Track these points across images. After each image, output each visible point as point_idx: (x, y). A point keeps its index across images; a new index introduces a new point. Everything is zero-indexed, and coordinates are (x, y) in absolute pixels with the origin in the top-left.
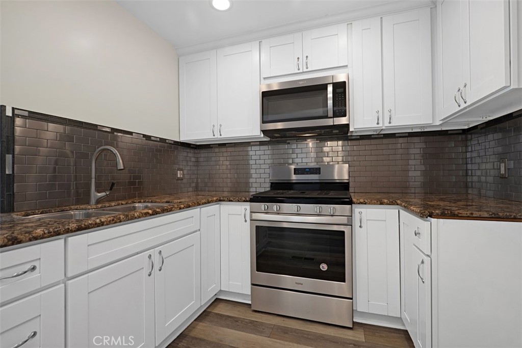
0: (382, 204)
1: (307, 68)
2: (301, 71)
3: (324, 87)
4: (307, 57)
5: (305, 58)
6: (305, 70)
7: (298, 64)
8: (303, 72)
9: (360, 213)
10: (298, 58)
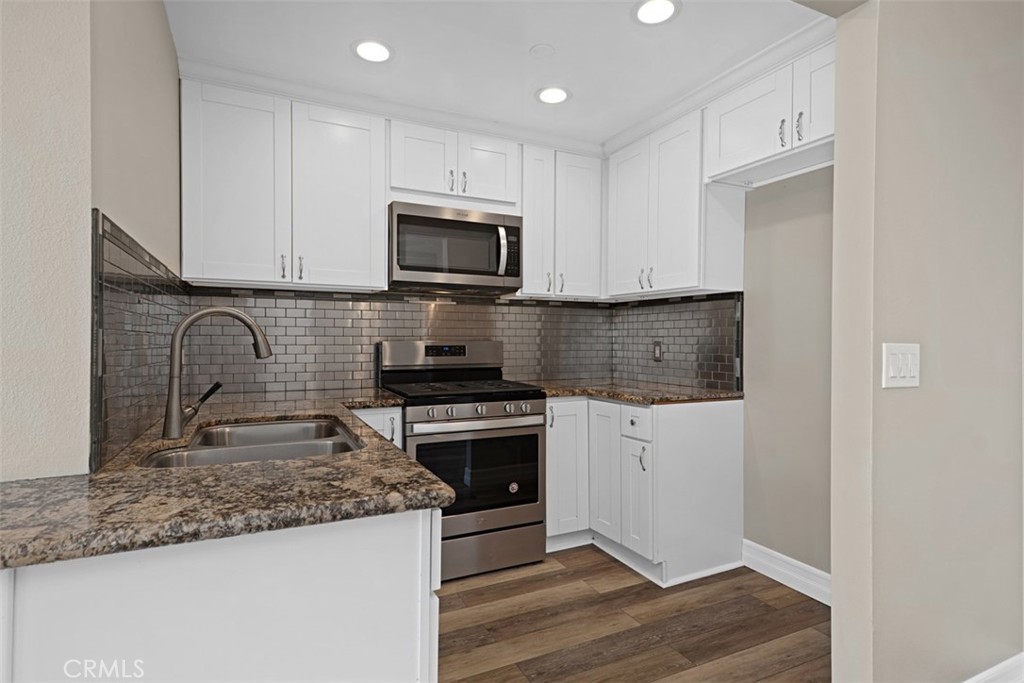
0: (574, 394)
1: (464, 191)
2: (454, 193)
3: (494, 229)
4: (464, 174)
5: (461, 176)
6: (461, 193)
7: (453, 181)
8: (458, 196)
9: (551, 408)
10: (452, 172)
